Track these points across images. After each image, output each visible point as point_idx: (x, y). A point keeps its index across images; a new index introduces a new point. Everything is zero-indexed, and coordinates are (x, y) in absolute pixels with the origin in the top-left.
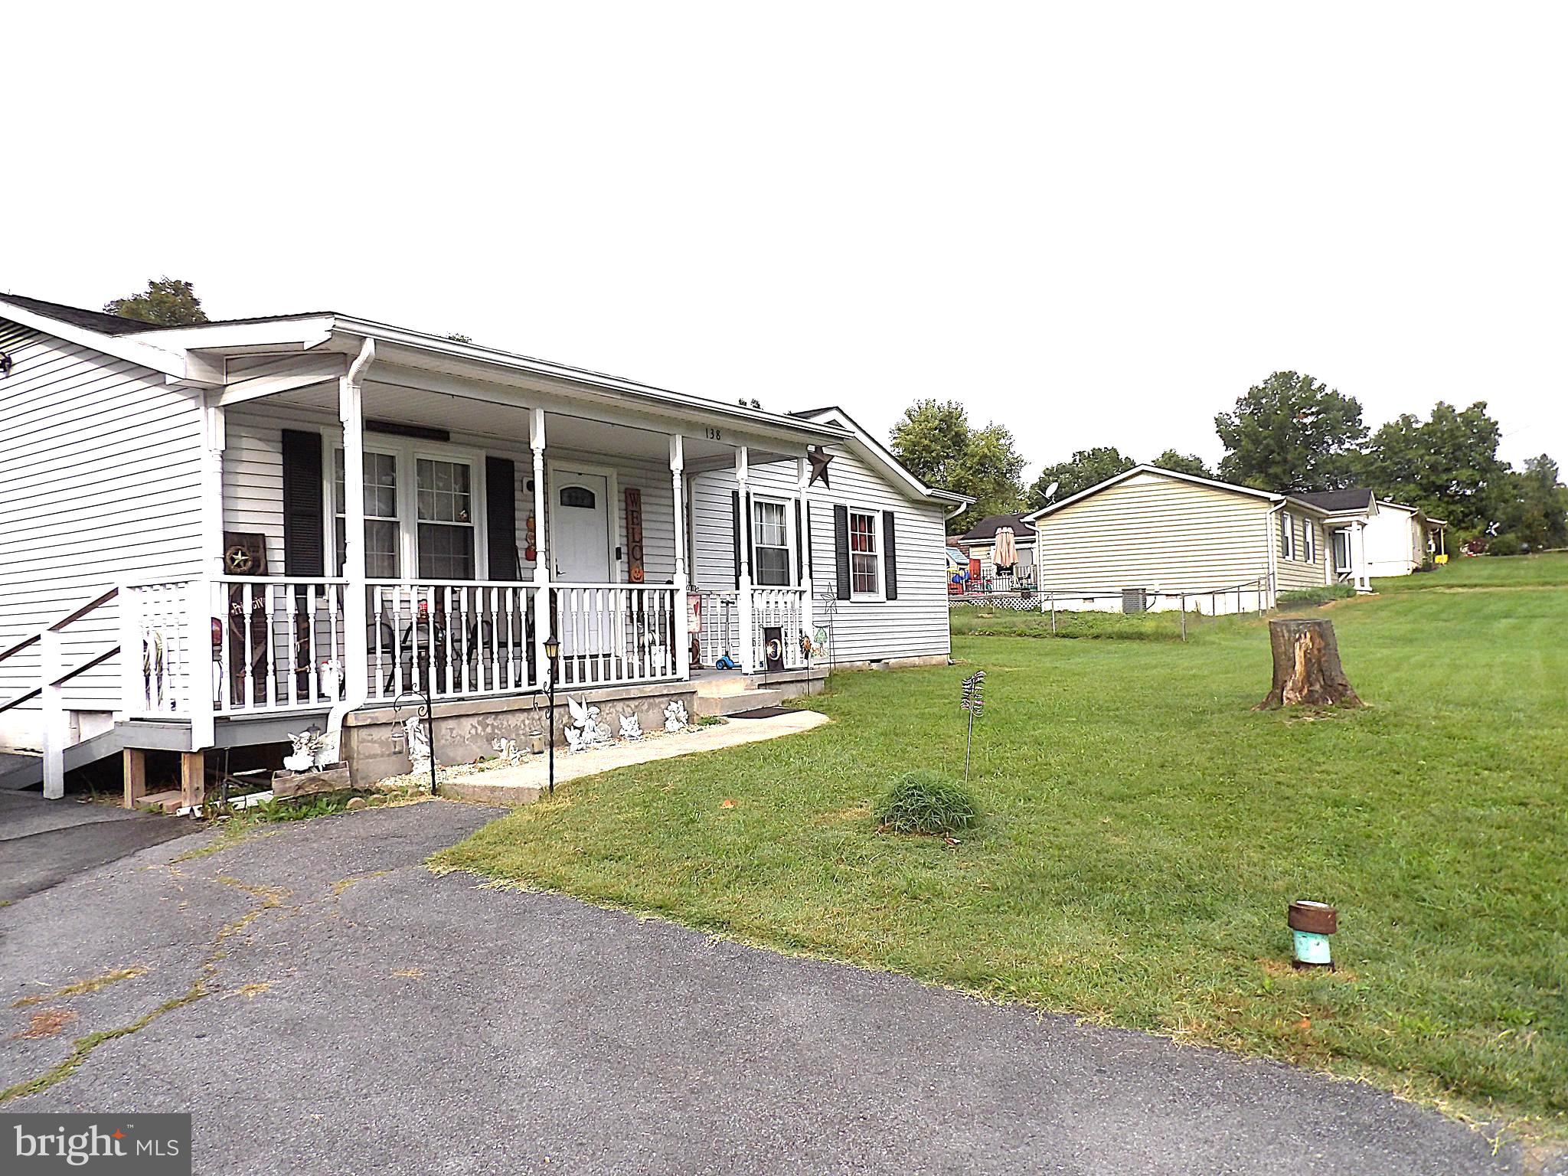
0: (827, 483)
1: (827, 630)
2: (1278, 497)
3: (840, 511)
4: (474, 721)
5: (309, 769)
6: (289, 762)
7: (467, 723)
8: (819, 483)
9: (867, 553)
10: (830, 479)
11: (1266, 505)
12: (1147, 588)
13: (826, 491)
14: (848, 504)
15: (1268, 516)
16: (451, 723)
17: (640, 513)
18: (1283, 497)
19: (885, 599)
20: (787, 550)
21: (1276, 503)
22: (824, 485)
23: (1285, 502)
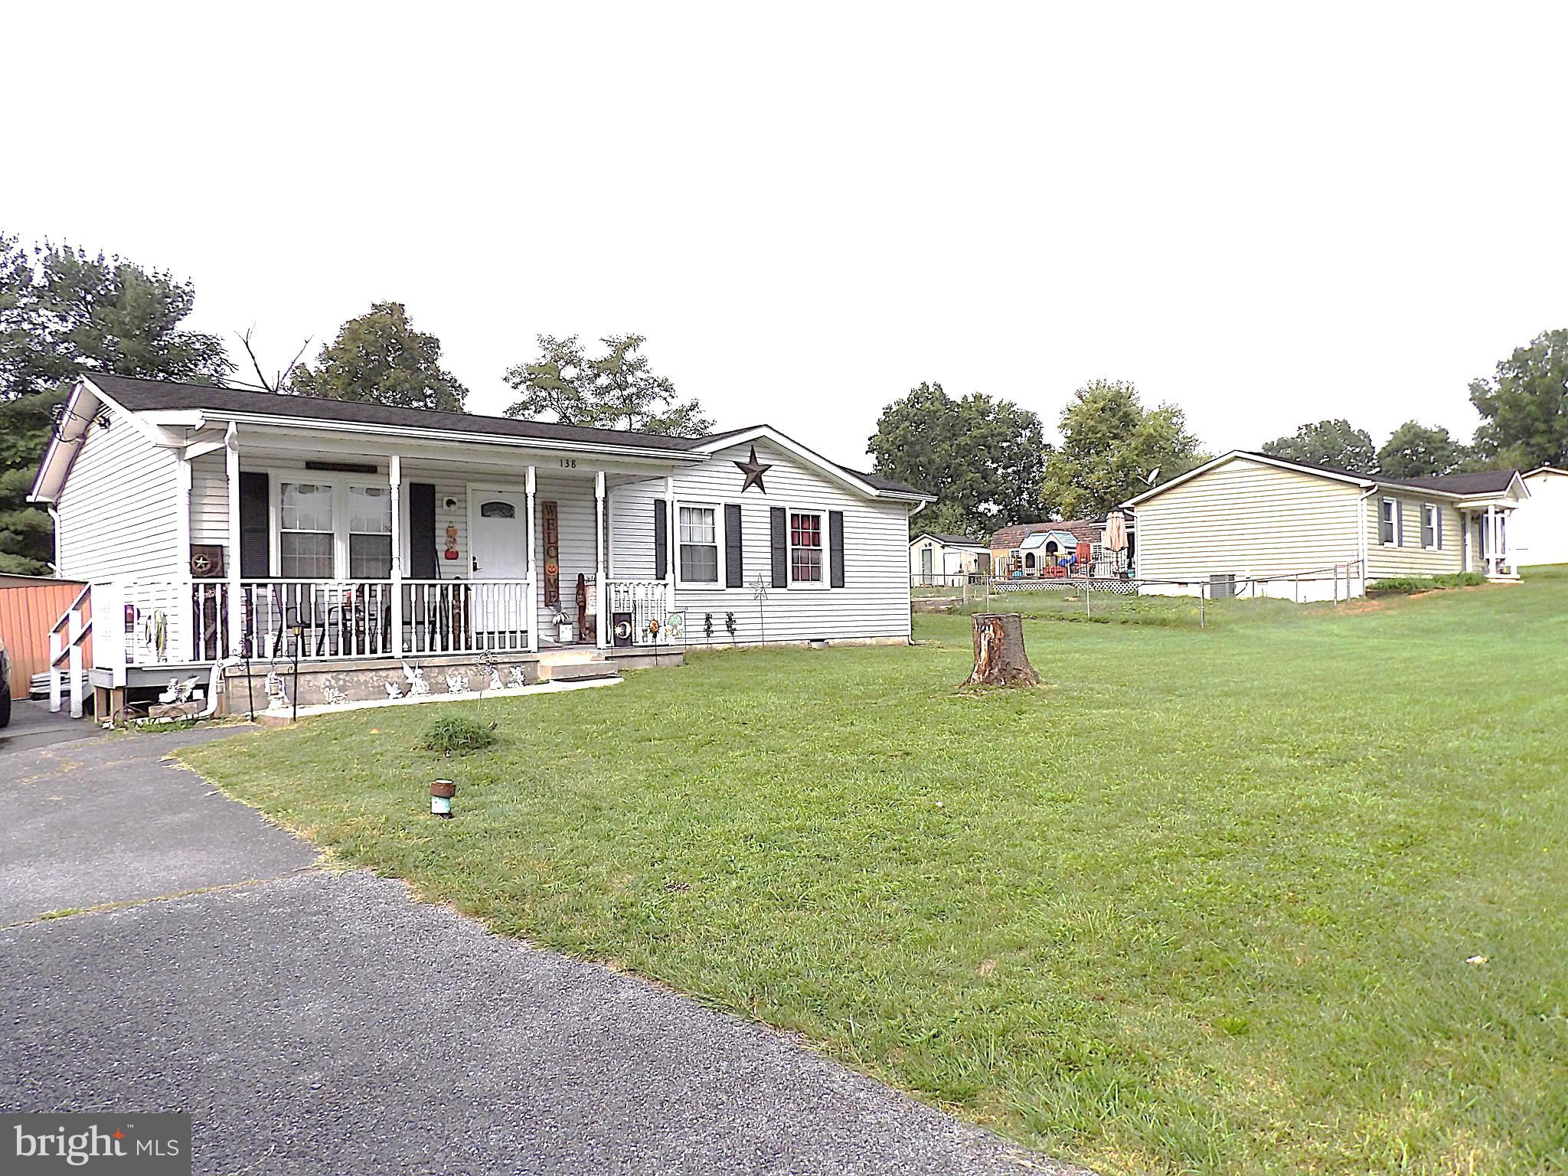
0: (763, 489)
1: (682, 615)
2: (1369, 483)
3: (777, 513)
4: (328, 676)
5: (174, 702)
6: (163, 697)
7: (322, 678)
8: (754, 488)
9: (812, 547)
10: (765, 485)
11: (1357, 491)
12: (1237, 573)
13: (763, 496)
14: (787, 505)
15: (1359, 502)
16: (309, 677)
17: (556, 520)
18: (1373, 484)
19: (829, 587)
20: (716, 547)
21: (1368, 489)
22: (759, 490)
23: (1376, 488)
